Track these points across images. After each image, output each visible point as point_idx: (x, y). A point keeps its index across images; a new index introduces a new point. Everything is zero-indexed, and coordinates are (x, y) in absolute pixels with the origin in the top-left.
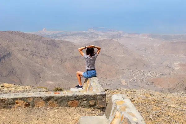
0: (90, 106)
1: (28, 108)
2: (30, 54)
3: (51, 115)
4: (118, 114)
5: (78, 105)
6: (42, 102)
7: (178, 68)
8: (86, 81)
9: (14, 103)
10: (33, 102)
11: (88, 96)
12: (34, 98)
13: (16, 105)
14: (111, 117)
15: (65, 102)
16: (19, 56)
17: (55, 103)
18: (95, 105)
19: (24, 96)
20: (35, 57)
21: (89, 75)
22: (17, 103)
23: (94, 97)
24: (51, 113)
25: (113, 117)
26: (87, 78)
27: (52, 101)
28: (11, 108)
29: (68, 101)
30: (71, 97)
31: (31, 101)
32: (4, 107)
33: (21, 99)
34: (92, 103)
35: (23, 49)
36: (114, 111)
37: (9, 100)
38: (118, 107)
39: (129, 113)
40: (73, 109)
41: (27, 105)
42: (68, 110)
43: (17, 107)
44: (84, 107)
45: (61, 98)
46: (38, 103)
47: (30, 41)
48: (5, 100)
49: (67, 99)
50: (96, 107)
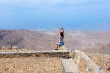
0: (63, 57)
1: (37, 57)
2: (31, 39)
3: (47, 60)
4: (79, 57)
5: (57, 56)
6: (43, 55)
7: (94, 45)
8: (59, 47)
9: (31, 55)
10: (39, 54)
11: (62, 52)
12: (39, 53)
13: (32, 56)
14: (75, 59)
15: (52, 55)
16: (27, 39)
17: (48, 55)
18: (65, 56)
19: (35, 52)
20: (33, 40)
21: (61, 45)
22: (33, 55)
23: (64, 53)
24: (47, 59)
25: (76, 59)
26: (60, 46)
27: (47, 54)
28: (30, 57)
29: (53, 54)
30: (55, 53)
31: (38, 54)
32: (27, 57)
33: (34, 53)
34: (63, 55)
35: (28, 37)
36: (76, 56)
37: (29, 53)
38: (79, 54)
39: (84, 57)
40: (55, 58)
41: (37, 56)
42: (54, 58)
43: (33, 57)
44: (60, 57)
45: (51, 53)
46: (41, 55)
47: (31, 33)
48: (28, 54)
49: (53, 53)
50: (65, 57)
